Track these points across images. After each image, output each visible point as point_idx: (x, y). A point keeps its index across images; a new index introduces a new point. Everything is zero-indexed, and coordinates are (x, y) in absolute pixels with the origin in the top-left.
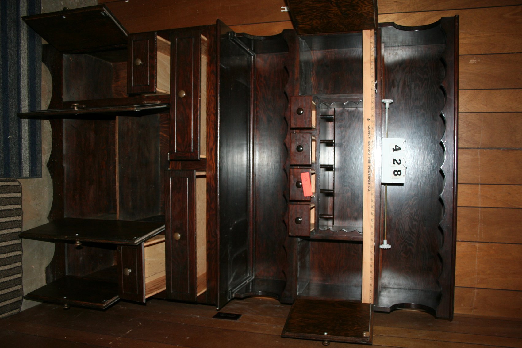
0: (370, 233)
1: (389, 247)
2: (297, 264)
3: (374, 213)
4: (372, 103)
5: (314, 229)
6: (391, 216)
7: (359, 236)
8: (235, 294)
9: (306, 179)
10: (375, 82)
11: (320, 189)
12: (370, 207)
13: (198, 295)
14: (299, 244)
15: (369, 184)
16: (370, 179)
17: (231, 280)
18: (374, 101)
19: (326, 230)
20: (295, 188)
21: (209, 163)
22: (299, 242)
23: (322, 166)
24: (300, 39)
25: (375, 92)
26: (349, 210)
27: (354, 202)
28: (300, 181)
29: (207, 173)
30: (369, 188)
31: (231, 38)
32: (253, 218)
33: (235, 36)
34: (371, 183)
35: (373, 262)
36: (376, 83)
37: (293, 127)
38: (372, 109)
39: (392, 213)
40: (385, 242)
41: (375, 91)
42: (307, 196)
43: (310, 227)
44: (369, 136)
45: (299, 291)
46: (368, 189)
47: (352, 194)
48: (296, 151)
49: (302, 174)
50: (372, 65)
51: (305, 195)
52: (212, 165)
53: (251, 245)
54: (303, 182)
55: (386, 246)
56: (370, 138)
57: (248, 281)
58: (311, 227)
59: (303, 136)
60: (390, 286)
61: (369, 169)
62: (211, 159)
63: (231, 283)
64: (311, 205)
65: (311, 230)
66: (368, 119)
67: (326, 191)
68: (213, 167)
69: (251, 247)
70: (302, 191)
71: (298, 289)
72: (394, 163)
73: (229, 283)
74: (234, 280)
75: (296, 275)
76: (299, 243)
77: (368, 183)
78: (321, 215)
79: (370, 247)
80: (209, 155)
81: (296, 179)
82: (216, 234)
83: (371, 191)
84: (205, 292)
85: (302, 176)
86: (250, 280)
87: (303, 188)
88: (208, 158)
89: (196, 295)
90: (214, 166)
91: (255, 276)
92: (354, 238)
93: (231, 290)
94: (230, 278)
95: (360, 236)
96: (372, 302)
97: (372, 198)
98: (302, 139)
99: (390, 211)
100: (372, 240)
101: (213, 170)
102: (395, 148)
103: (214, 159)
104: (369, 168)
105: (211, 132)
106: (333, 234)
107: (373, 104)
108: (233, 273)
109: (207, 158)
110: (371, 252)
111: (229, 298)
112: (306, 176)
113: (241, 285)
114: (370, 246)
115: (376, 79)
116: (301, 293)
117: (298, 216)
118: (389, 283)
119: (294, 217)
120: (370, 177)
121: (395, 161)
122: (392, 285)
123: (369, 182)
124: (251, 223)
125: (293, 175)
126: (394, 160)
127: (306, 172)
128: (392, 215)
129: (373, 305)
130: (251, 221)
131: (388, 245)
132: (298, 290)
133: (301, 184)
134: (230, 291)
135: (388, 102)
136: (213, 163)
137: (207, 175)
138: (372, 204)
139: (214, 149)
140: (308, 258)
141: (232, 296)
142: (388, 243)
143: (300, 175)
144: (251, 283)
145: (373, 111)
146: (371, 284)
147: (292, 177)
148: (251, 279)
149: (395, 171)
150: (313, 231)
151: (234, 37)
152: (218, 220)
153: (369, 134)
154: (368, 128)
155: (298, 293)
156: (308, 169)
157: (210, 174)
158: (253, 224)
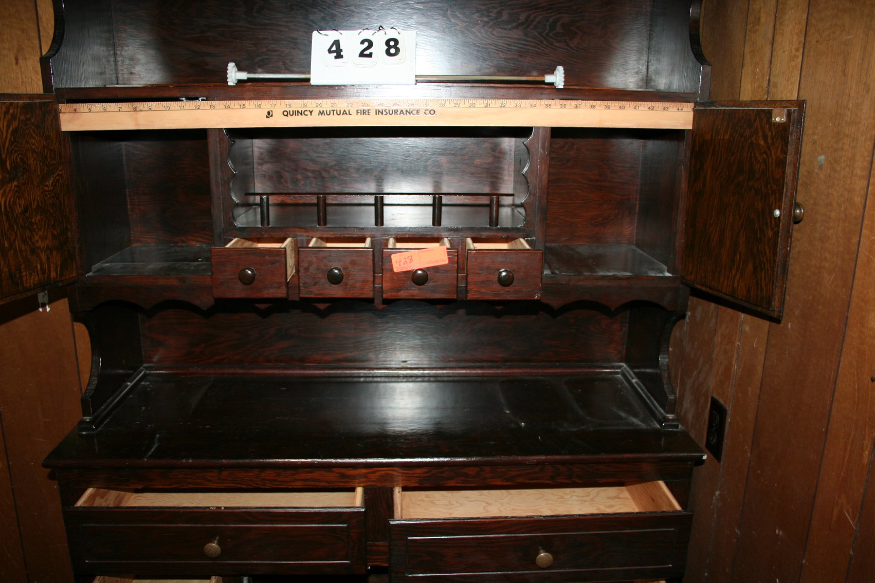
0: (533, 110)
1: (560, 70)
2: (603, 277)
3: (486, 101)
4: (229, 107)
5: (524, 238)
6: (490, 68)
7: (538, 137)
8: (667, 413)
9: (408, 261)
10: (183, 101)
11: (432, 226)
12: (472, 110)
13: (678, 507)
14: (558, 272)
15: (418, 112)
16: (407, 111)
17: (635, 420)
18: (225, 102)
19: (526, 211)
20: (429, 284)
21: (374, 481)
22: (553, 273)
23: (379, 221)
24: (90, 274)
25: (206, 100)
26: (478, 161)
27: (461, 149)
28: (412, 273)
29: (397, 485)
30: (427, 112)
31: (93, 430)
32: (498, 368)
33: (88, 419)
34: (416, 107)
35: (598, 102)
36: (184, 99)
37: (285, 292)
38: (244, 107)
39: (485, 66)
40: (549, 79)
41: (202, 100)
42: (447, 257)
43: (520, 250)
44: (308, 113)
45: (662, 272)
46: (430, 115)
47: (442, 155)
48: (342, 284)
49: (395, 270)
50: (142, 108)
51: (447, 262)
52: (378, 474)
53: (555, 371)
54: (416, 268)
55: (558, 77)
56: (311, 112)
57: (633, 378)
58: (520, 247)
59: (307, 269)
60: (644, 70)
61: (384, 113)
62: (365, 476)
63: (642, 421)
64: (467, 248)
65: (528, 247)
66: (267, 117)
67: (437, 212)
68: (383, 472)
69: (558, 371)
70: (436, 269)
71: (658, 275)
72: (370, 55)
73: (643, 426)
74: (636, 415)
75: (628, 278)
76: (556, 274)
77: (416, 115)
78: (491, 224)
79: (564, 111)
80: (357, 481)
81: (410, 283)
82: (538, 463)
83: (435, 109)
84: (667, 484)
85: (400, 271)
86: (631, 373)
87: (428, 268)
88: (361, 483)
89: (680, 511)
90: (379, 471)
91: (621, 362)
92: (543, 148)
93: (660, 423)
94: (632, 424)
95: (538, 133)
96: (692, 105)
97: (450, 105)
98: (312, 269)
99: (479, 70)
100: (549, 106)
101: (390, 472)
102: (335, 54)
103: (364, 471)
104: (382, 113)
105: (302, 478)
106: (534, 195)
107: (232, 106)
108: (620, 418)
109: (362, 485)
110: (576, 107)
111: (677, 427)
112: (400, 261)
113: (644, 395)
114: (561, 109)
115: (177, 99)
116: (665, 267)
117: (495, 278)
118: (637, 73)
119: (497, 287)
120: (402, 111)
121: (366, 53)
122: (641, 67)
123: (415, 112)
124: (507, 371)
125: (399, 291)
126: (362, 55)
127: (391, 262)
128: (489, 65)
129: (696, 104)
130: (504, 371)
131: (556, 72)
132: (661, 275)
133: (419, 272)
134: (661, 425)
135: (234, 75)
136: (374, 472)
137: (401, 485)
138: (466, 106)
139: (343, 470)
140: (584, 249)
141: (673, 420)
142: (552, 71)
143: (398, 273)
144: (635, 370)
145: (247, 106)
146: (649, 108)
147: (403, 294)
148: (627, 371)
149: (388, 53)
150: (527, 241)
151: (91, 422)
152: (504, 458)
153: (301, 114)
154: (287, 115)
155: (668, 274)
156: (384, 256)
157: (400, 478)
158: (509, 368)
